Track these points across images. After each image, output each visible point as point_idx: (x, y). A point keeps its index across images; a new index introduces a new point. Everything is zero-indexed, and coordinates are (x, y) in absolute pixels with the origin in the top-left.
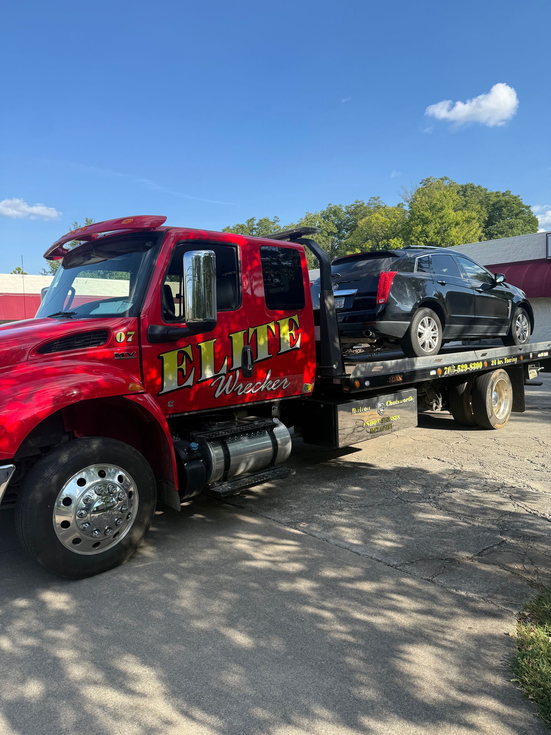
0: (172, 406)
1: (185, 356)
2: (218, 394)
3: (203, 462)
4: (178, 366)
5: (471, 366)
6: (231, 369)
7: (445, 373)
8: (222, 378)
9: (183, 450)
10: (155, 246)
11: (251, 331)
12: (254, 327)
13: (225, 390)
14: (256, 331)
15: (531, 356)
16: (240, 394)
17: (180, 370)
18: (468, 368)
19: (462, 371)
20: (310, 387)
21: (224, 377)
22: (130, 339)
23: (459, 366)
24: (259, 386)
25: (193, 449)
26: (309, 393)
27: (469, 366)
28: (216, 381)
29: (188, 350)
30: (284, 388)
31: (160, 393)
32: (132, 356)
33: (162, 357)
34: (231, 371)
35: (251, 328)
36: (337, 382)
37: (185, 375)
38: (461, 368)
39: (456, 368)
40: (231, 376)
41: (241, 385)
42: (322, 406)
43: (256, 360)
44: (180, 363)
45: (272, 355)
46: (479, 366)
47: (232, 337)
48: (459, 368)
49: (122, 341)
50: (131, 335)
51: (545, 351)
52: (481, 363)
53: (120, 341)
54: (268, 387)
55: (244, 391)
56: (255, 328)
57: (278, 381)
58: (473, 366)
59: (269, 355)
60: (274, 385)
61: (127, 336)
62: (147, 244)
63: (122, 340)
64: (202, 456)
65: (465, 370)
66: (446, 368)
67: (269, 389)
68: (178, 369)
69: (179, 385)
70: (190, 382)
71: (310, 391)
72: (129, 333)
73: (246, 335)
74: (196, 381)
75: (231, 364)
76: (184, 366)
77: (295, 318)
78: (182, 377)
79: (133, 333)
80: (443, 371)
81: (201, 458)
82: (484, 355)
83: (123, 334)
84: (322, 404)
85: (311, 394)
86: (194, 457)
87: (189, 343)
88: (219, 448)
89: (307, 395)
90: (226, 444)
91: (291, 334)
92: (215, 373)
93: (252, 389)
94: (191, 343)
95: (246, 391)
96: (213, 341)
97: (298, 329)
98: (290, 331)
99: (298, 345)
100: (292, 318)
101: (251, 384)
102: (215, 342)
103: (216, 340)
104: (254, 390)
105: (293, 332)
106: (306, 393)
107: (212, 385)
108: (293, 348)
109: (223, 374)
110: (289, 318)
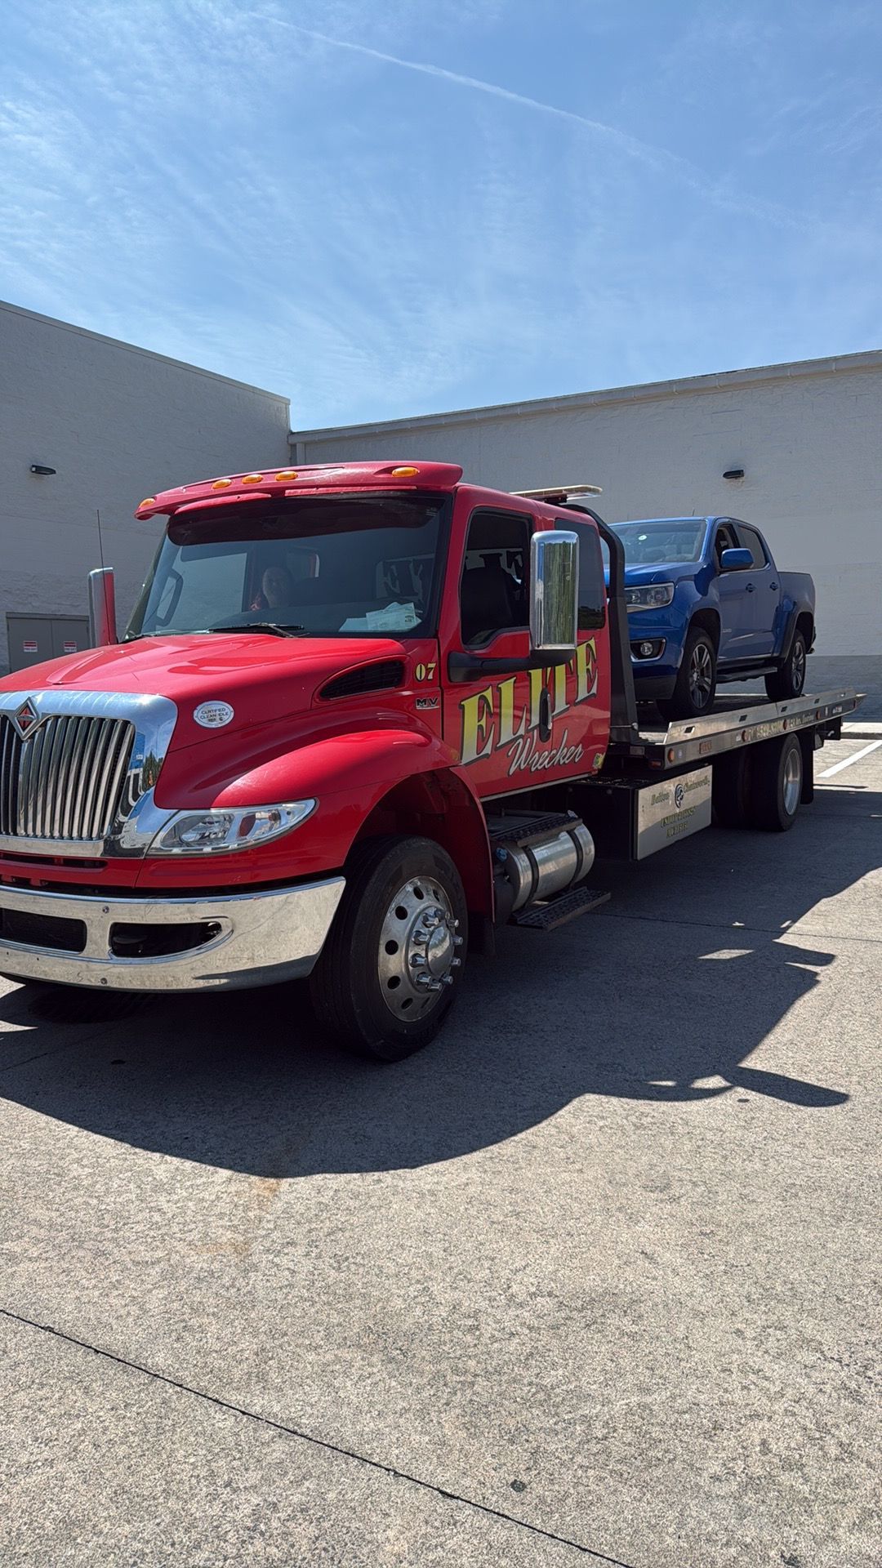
1: (485, 705)
2: (512, 769)
3: (509, 880)
4: (479, 721)
5: (772, 727)
6: (529, 728)
7: (749, 739)
8: (519, 744)
13: (520, 764)
15: (827, 712)
16: (533, 769)
17: (480, 727)
18: (770, 731)
19: (764, 735)
20: (600, 758)
21: (521, 741)
22: (431, 676)
23: (761, 727)
24: (554, 756)
25: (503, 857)
26: (599, 770)
27: (770, 729)
28: (513, 747)
29: (488, 694)
30: (577, 760)
31: (459, 763)
32: (434, 704)
33: (463, 706)
34: (528, 732)
36: (639, 752)
37: (484, 736)
38: (763, 730)
39: (759, 731)
40: (529, 740)
41: (537, 755)
42: (610, 792)
43: (554, 713)
44: (480, 717)
45: (569, 706)
46: (778, 729)
47: (531, 676)
48: (761, 731)
49: (422, 679)
50: (432, 668)
51: (838, 705)
52: (782, 722)
53: (421, 677)
54: (561, 759)
55: (538, 765)
57: (573, 748)
58: (774, 727)
59: (567, 704)
60: (568, 755)
61: (428, 670)
62: (428, 513)
63: (423, 677)
64: (505, 870)
65: (767, 734)
66: (751, 730)
67: (562, 762)
68: (478, 726)
69: (478, 754)
70: (488, 750)
71: (600, 767)
72: (430, 666)
73: (544, 675)
74: (495, 748)
75: (529, 721)
76: (483, 723)
77: (592, 643)
78: (481, 742)
79: (433, 665)
81: (505, 874)
82: (784, 709)
83: (423, 667)
84: (610, 788)
85: (597, 772)
86: (498, 871)
87: (488, 683)
88: (524, 856)
89: (593, 773)
90: (530, 850)
91: (588, 670)
92: (514, 734)
93: (547, 760)
94: (492, 683)
95: (540, 765)
96: (513, 680)
97: (595, 661)
98: (587, 665)
99: (594, 690)
100: (589, 642)
101: (546, 753)
102: (515, 682)
103: (515, 678)
104: (548, 763)
105: (590, 667)
106: (595, 770)
107: (510, 754)
108: (591, 693)
109: (521, 736)
110: (585, 644)
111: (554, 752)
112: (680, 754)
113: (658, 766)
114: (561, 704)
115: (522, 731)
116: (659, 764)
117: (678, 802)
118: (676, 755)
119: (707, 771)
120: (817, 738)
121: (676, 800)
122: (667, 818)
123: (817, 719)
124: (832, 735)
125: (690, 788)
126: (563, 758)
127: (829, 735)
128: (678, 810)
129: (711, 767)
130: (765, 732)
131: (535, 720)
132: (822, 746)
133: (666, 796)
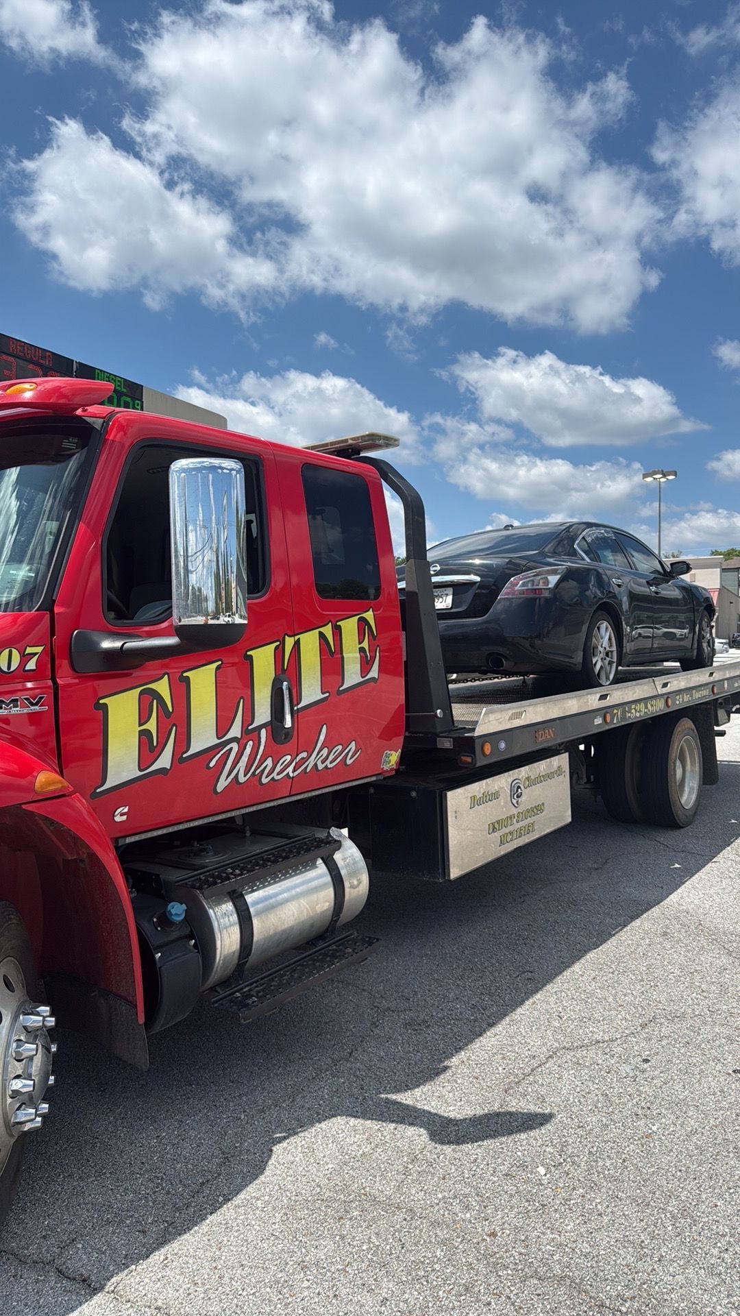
0: (124, 818)
1: (155, 701)
2: (222, 785)
3: (195, 946)
4: (140, 725)
5: (649, 706)
6: (250, 728)
7: (615, 721)
8: (231, 749)
9: (150, 920)
10: (86, 448)
11: (289, 642)
12: (294, 636)
13: (237, 774)
14: (297, 643)
15: (726, 686)
16: (264, 781)
17: (144, 735)
18: (646, 710)
19: (638, 715)
21: (235, 746)
22: (31, 665)
23: (633, 706)
24: (304, 760)
25: (175, 918)
27: (646, 707)
28: (219, 755)
29: (162, 687)
30: (349, 762)
31: (98, 791)
32: (36, 704)
33: (105, 705)
34: (250, 733)
35: (289, 636)
36: (447, 744)
37: (155, 744)
38: (636, 710)
39: (630, 712)
40: (251, 743)
41: (269, 762)
42: (414, 794)
43: (299, 706)
44: (143, 719)
45: (327, 694)
46: (658, 707)
47: (251, 656)
48: (633, 711)
49: (12, 670)
50: (35, 654)
52: (662, 699)
53: (9, 667)
54: (319, 763)
55: (274, 774)
56: (297, 637)
57: (340, 747)
58: (652, 706)
59: (323, 693)
60: (331, 757)
61: (25, 658)
62: (66, 444)
63: (14, 667)
64: (191, 931)
65: (642, 714)
66: (615, 711)
67: (321, 766)
68: (140, 731)
69: (140, 770)
70: (165, 760)
72: (29, 650)
73: (279, 653)
74: (177, 758)
75: (249, 717)
76: (152, 725)
77: (369, 616)
78: (148, 748)
79: (39, 649)
80: (613, 717)
81: (191, 937)
82: (665, 685)
83: (14, 651)
84: (415, 790)
85: (394, 773)
86: (175, 935)
87: (163, 672)
88: (229, 907)
89: (387, 775)
90: (242, 896)
91: (362, 650)
92: (218, 738)
93: (290, 769)
94: (168, 671)
95: (278, 774)
96: (214, 666)
97: (374, 638)
98: (360, 643)
99: (374, 673)
100: (364, 615)
101: (289, 758)
102: (218, 668)
103: (220, 663)
104: (294, 771)
105: (365, 645)
106: (387, 771)
107: (212, 764)
108: (366, 678)
109: (234, 740)
110: (358, 616)
111: (304, 755)
112: (503, 745)
113: (469, 763)
114: (311, 691)
115: (235, 731)
116: (469, 760)
117: (514, 801)
118: (495, 747)
119: (562, 760)
120: (721, 713)
121: (512, 797)
122: (498, 822)
123: (713, 693)
124: (737, 709)
125: (531, 782)
126: (322, 763)
127: (734, 710)
128: (515, 811)
129: (567, 754)
130: (637, 714)
131: (263, 714)
132: (729, 721)
133: (496, 795)
